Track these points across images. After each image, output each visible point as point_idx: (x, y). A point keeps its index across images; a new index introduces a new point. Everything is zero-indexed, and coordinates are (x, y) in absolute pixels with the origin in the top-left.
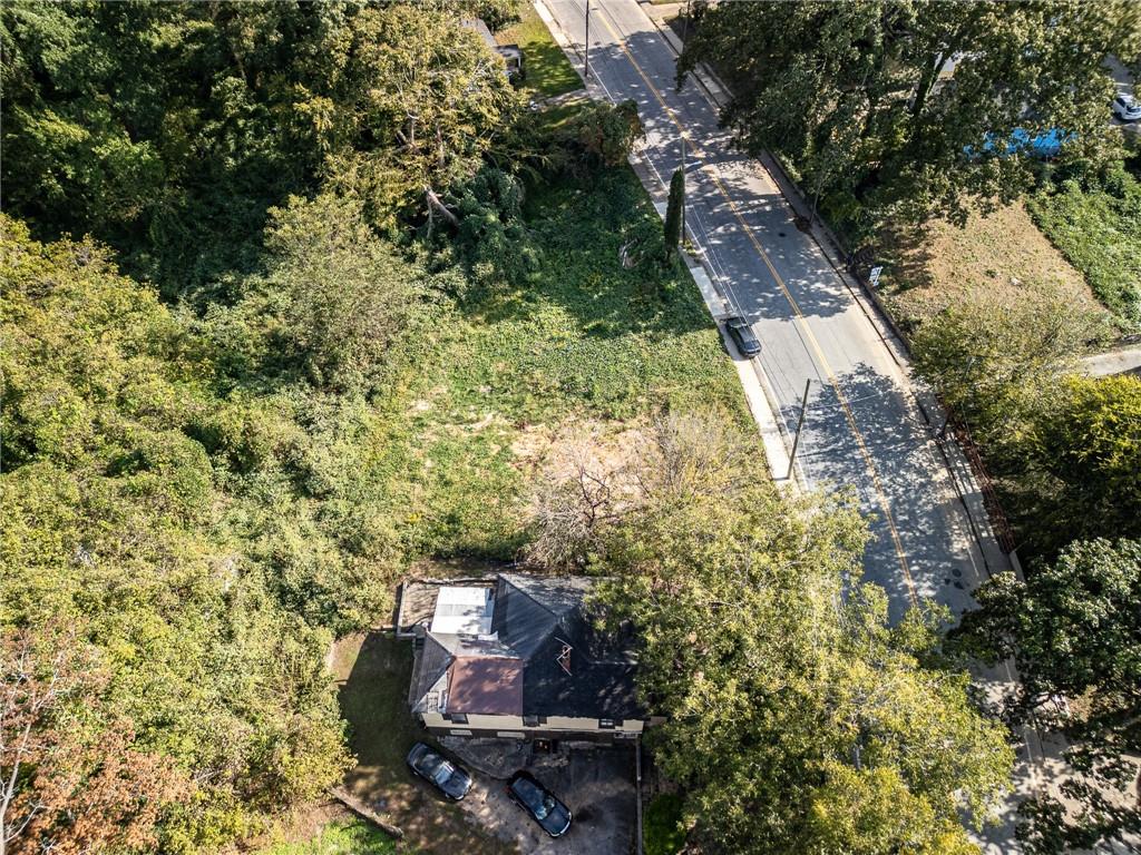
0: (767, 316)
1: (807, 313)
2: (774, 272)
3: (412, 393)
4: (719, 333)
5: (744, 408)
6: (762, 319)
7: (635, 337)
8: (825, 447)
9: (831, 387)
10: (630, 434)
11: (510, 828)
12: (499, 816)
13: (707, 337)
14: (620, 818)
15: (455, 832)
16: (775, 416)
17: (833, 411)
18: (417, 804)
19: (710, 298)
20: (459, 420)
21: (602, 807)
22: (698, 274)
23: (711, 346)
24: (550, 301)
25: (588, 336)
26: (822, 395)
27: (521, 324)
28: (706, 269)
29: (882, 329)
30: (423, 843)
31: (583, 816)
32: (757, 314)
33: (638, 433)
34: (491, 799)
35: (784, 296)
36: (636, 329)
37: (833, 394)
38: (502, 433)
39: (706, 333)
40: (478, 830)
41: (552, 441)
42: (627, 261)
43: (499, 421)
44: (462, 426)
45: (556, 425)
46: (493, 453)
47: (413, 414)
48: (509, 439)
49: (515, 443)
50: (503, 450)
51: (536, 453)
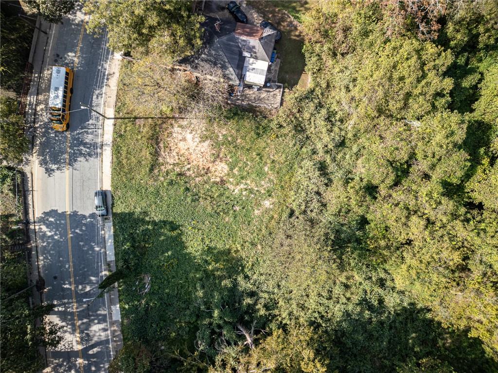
0: (84, 216)
1: (63, 214)
2: (70, 248)
3: (271, 213)
4: (112, 210)
5: (115, 160)
6: (87, 215)
7: (156, 219)
8: (85, 131)
9: (70, 164)
10: (171, 161)
11: (248, 10)
12: (251, 14)
13: (119, 208)
14: (211, 5)
15: (266, 11)
16: (101, 154)
17: (74, 151)
18: (279, 24)
19: (110, 236)
20: (251, 191)
21: (216, 10)
22: (111, 256)
23: (119, 203)
24: (195, 257)
25: (179, 226)
26: (75, 161)
27: (212, 245)
28: (106, 259)
29: (30, 197)
30: (277, 10)
31: (223, 9)
32: (89, 220)
33: (168, 160)
34: (253, 20)
35: (71, 229)
36: (154, 223)
37: (70, 160)
38: (231, 180)
39: (119, 211)
40: (259, 11)
41: (209, 168)
42: (147, 279)
43: (231, 187)
44: (249, 187)
45: (205, 178)
46: (237, 169)
47: (271, 199)
48: (228, 175)
49: (226, 172)
50: (231, 169)
51: (217, 163)
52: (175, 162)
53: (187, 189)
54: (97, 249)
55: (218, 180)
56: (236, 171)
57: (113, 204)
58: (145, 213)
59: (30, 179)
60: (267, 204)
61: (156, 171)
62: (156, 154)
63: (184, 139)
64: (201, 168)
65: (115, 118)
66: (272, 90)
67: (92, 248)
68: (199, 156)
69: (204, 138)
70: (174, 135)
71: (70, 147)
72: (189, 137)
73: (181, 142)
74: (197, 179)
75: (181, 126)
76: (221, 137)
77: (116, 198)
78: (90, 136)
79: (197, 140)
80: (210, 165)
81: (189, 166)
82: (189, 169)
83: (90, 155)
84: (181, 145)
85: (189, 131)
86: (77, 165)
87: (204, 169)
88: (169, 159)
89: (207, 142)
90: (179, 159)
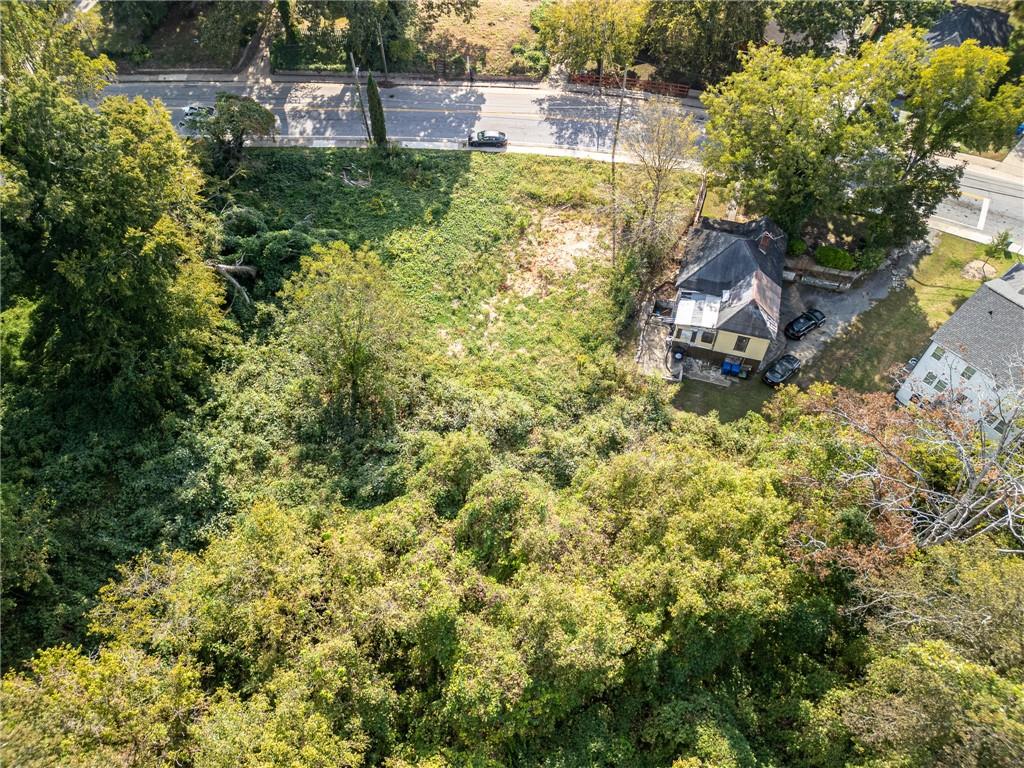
0: (471, 125)
1: (478, 109)
2: (429, 111)
4: (476, 151)
5: (551, 159)
6: (473, 128)
7: (455, 195)
8: (594, 135)
9: (547, 119)
10: (545, 222)
12: (809, 348)
15: (819, 369)
16: (561, 148)
17: (567, 124)
19: (439, 146)
20: (482, 326)
22: (409, 145)
23: (486, 158)
25: (439, 222)
26: (552, 124)
28: (408, 140)
29: (505, 85)
32: (466, 129)
33: (546, 219)
35: (456, 113)
36: (448, 193)
37: (553, 120)
39: (473, 157)
40: (818, 359)
41: (530, 270)
42: (362, 184)
43: (493, 301)
44: (490, 324)
45: (514, 266)
46: (526, 309)
47: (463, 354)
48: (516, 297)
49: (521, 294)
50: (525, 302)
51: (538, 281)
52: (543, 227)
53: (497, 238)
54: (422, 134)
55: (509, 283)
56: (521, 307)
57: (485, 152)
58: (465, 185)
59: (530, 86)
60: (457, 347)
61: (530, 202)
62: (557, 203)
63: (579, 238)
64: (530, 259)
65: (613, 164)
66: (669, 366)
67: (425, 129)
68: (552, 256)
69: (580, 264)
70: (588, 228)
71: (572, 122)
72: (584, 245)
73: (575, 235)
74: (513, 254)
75: (600, 236)
76: (582, 287)
77: (493, 157)
78: (587, 140)
79: (578, 255)
80: (535, 272)
81: (535, 243)
82: (530, 243)
83: (559, 137)
84: (570, 236)
85: (593, 245)
86: (547, 125)
87: (530, 263)
88: (548, 219)
89: (573, 267)
90: (548, 231)
